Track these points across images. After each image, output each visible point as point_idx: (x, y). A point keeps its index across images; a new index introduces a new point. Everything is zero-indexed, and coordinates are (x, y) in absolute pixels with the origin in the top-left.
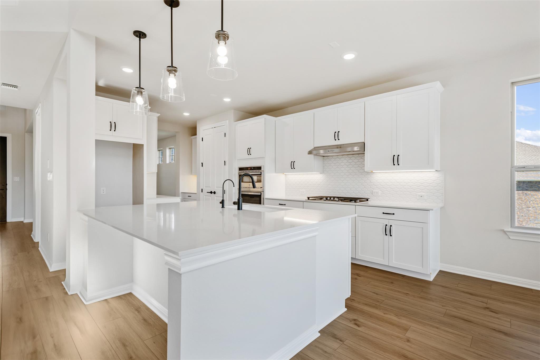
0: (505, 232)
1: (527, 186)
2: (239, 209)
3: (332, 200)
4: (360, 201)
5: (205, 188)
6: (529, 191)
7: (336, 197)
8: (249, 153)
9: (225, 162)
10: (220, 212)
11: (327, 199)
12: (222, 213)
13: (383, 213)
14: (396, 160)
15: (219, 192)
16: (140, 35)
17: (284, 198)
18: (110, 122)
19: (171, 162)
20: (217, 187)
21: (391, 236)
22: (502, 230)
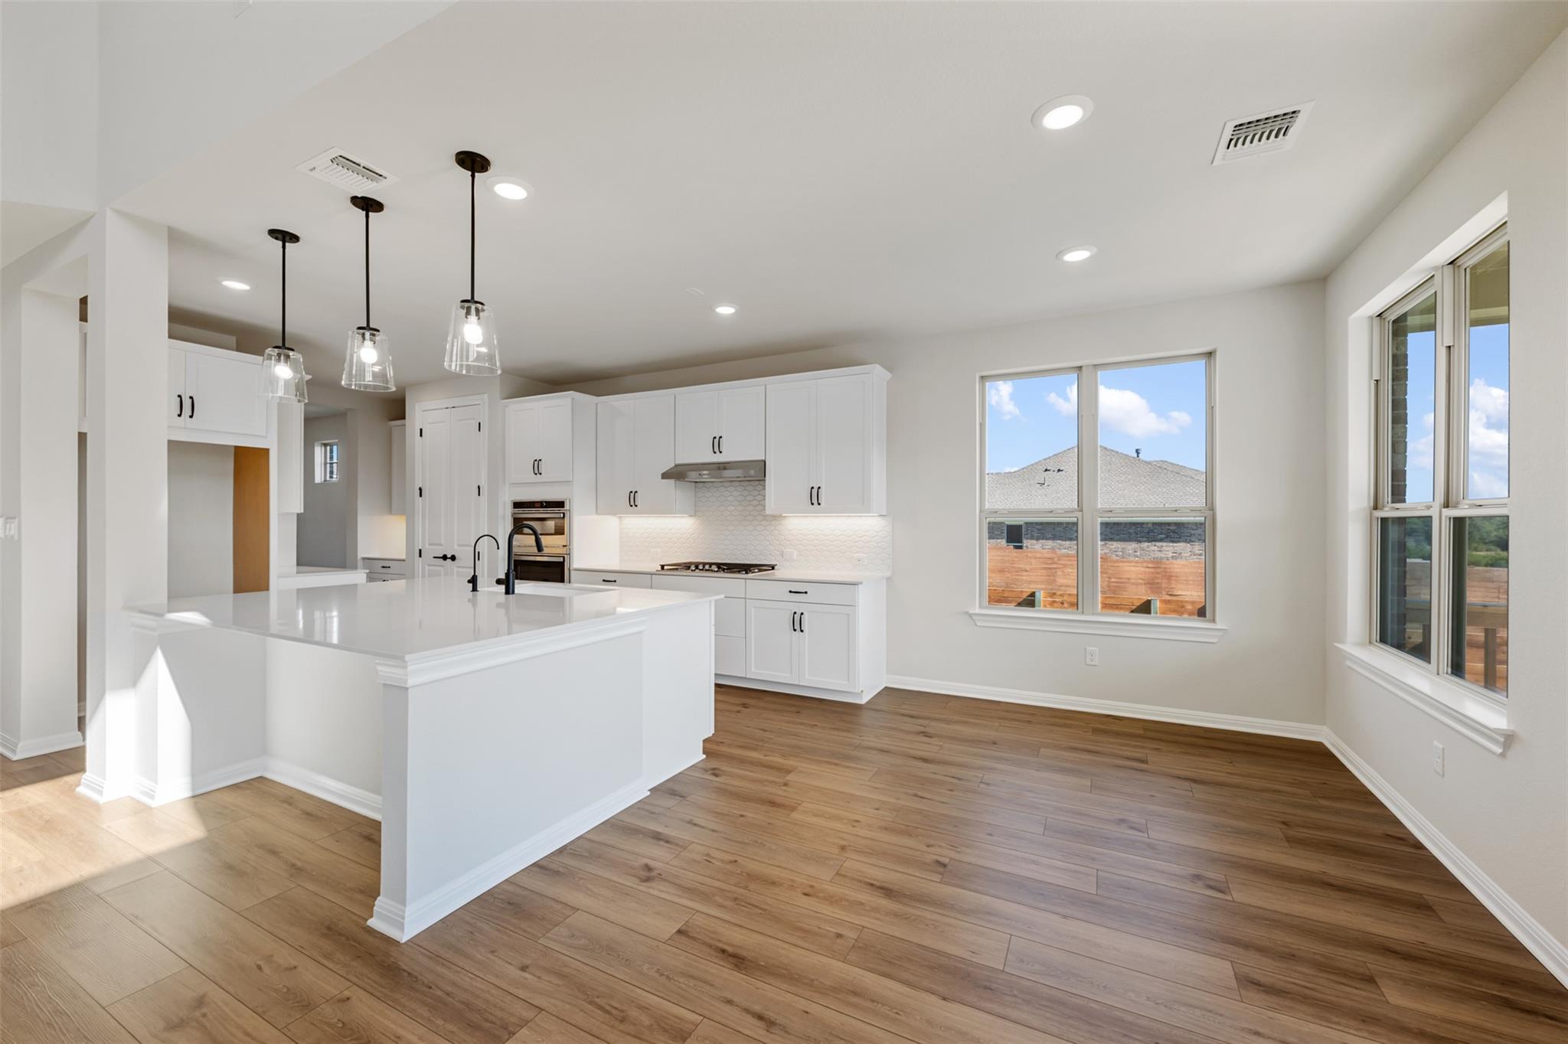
0: (970, 615)
1: (1113, 530)
2: (507, 592)
3: (707, 570)
4: (760, 571)
5: (427, 546)
6: (1114, 541)
7: (714, 564)
8: (536, 472)
9: (479, 487)
10: (469, 600)
11: (697, 567)
12: (473, 602)
13: (790, 592)
14: (815, 497)
15: (465, 555)
16: (285, 237)
17: (617, 568)
18: (179, 396)
19: (328, 479)
20: (459, 545)
21: (802, 631)
22: (967, 613)
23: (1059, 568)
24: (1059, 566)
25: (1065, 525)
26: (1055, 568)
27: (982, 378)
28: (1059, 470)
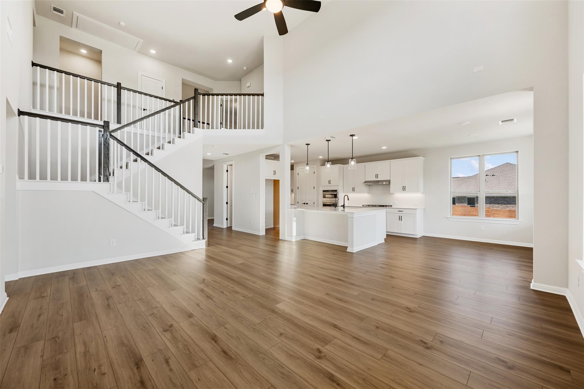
3: (375, 206)
4: (389, 207)
5: (300, 201)
8: (329, 183)
9: (314, 187)
11: (372, 206)
13: (398, 211)
14: (404, 188)
20: (308, 201)
21: (402, 220)
22: (446, 217)
23: (491, 215)
24: (491, 214)
25: (496, 198)
26: (490, 215)
27: (451, 158)
28: (493, 175)
